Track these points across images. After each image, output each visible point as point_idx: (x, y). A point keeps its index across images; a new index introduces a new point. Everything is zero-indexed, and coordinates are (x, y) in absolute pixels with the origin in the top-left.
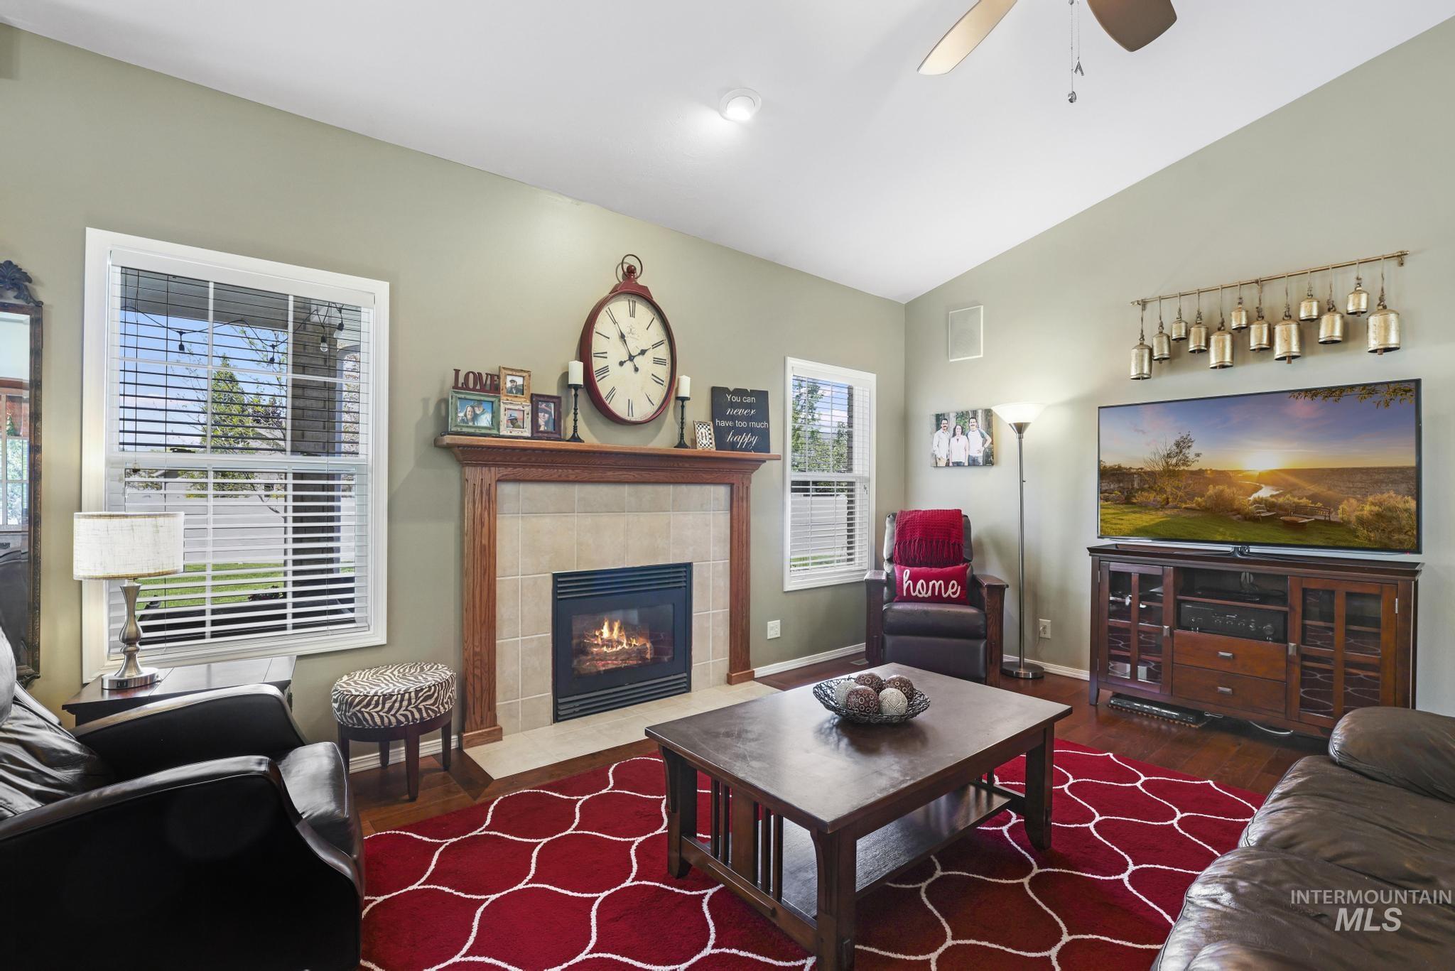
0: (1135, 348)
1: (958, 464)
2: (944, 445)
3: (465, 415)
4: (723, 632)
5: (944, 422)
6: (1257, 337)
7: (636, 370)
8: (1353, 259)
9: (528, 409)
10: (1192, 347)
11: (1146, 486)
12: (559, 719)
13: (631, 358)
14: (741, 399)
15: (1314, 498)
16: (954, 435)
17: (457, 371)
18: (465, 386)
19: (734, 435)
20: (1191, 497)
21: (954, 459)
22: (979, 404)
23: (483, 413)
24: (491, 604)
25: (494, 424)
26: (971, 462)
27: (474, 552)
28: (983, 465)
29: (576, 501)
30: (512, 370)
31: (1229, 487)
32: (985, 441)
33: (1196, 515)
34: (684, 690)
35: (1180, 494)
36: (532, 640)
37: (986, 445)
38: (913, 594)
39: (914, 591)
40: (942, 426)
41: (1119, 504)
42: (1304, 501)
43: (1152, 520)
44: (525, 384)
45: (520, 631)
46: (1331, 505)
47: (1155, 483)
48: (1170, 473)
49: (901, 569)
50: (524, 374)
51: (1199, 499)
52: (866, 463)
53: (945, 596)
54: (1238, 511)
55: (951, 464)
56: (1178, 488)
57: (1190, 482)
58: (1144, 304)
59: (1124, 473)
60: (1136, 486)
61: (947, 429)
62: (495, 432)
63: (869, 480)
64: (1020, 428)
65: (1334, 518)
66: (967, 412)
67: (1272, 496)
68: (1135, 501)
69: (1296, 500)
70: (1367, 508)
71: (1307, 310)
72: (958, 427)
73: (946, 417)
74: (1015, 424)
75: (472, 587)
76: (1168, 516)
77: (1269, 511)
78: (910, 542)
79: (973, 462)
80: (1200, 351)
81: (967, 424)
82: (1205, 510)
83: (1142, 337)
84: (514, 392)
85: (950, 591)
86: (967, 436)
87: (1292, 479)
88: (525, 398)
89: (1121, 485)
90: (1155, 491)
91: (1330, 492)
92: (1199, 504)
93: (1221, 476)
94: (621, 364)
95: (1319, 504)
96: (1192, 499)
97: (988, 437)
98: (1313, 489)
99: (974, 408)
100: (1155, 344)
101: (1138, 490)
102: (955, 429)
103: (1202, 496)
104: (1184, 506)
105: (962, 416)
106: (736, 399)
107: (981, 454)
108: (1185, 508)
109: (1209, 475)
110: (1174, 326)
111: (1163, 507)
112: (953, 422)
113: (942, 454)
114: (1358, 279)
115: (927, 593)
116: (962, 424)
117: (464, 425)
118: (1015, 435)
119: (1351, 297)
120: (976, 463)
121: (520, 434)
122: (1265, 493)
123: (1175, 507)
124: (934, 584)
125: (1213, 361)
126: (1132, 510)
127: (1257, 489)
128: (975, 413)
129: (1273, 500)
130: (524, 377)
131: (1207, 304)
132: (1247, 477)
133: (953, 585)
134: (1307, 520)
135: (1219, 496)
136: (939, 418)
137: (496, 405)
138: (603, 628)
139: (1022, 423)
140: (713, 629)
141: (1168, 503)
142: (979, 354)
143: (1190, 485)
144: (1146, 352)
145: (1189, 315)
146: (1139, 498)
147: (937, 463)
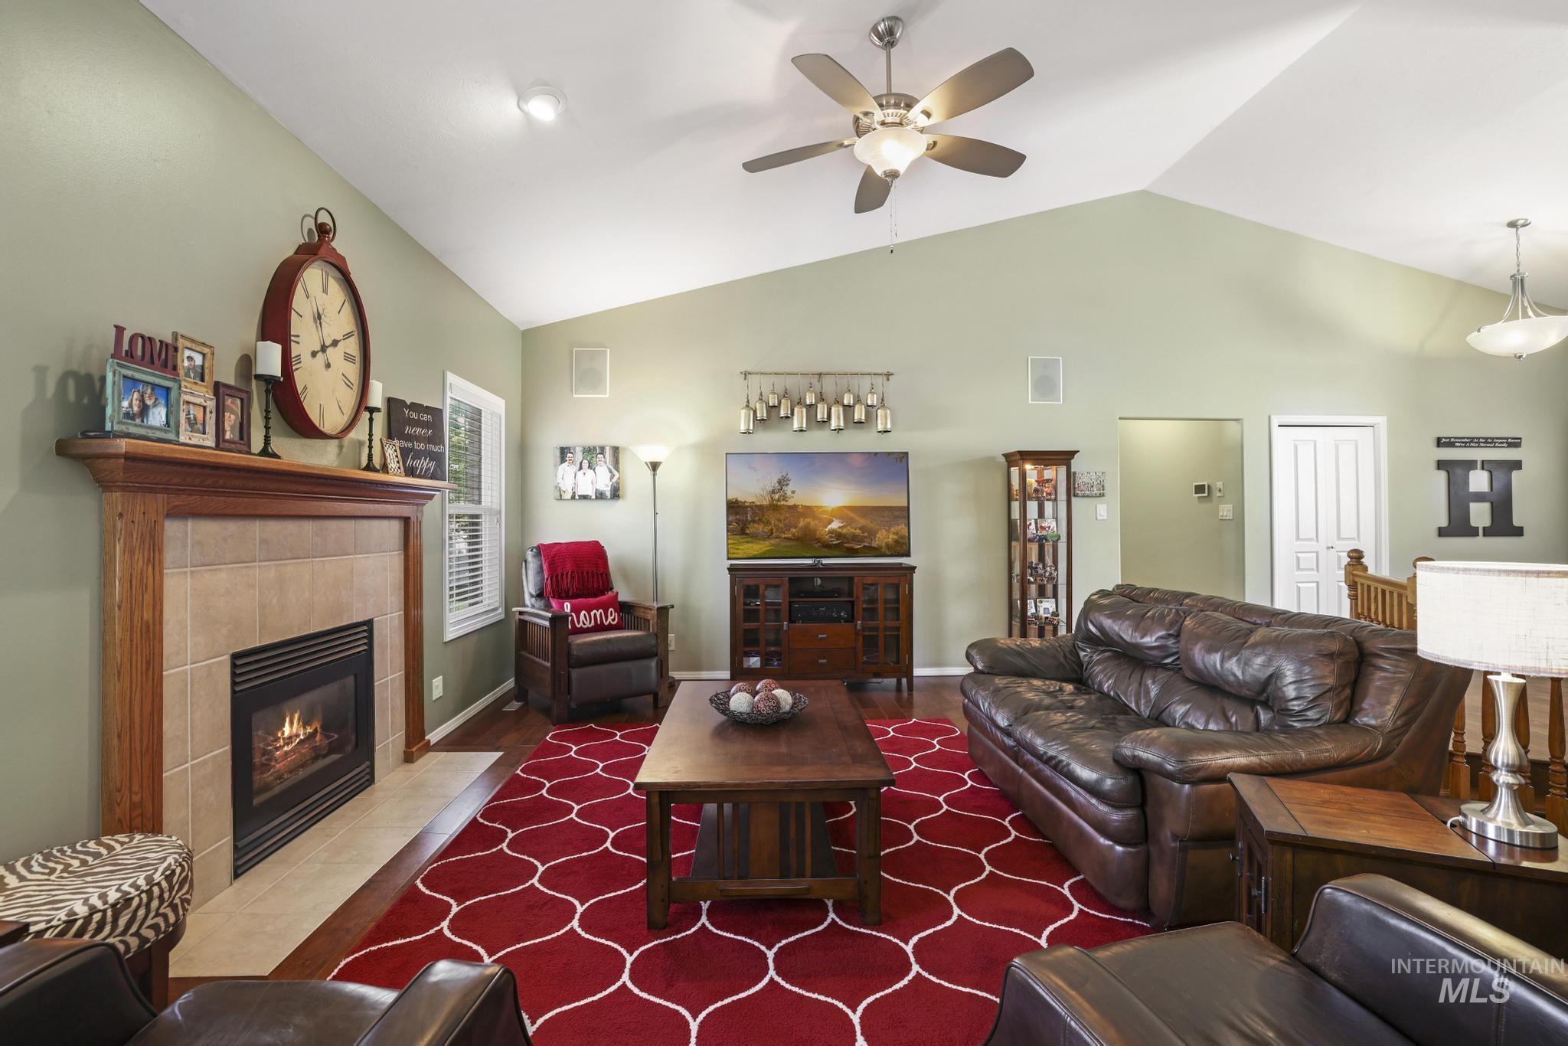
0: (743, 408)
1: (585, 497)
2: (568, 477)
3: (131, 405)
4: (400, 701)
5: (569, 455)
6: (821, 413)
7: (328, 366)
8: (869, 371)
9: (211, 405)
10: (782, 414)
11: (757, 518)
12: (239, 872)
13: (324, 348)
14: (419, 417)
15: (863, 529)
16: (581, 468)
17: (120, 330)
18: (130, 355)
19: (413, 459)
20: (788, 527)
21: (580, 492)
22: (609, 440)
23: (155, 405)
24: (156, 718)
25: (172, 423)
26: (598, 495)
27: (131, 636)
28: (611, 498)
29: (257, 545)
30: (192, 341)
31: (813, 520)
32: (613, 476)
33: (791, 543)
34: (367, 783)
35: (781, 525)
36: (204, 763)
37: (614, 480)
38: (578, 626)
39: (579, 623)
40: (567, 459)
41: (735, 534)
42: (858, 532)
43: (761, 549)
44: (206, 365)
45: (190, 753)
46: (872, 534)
47: (763, 516)
48: (774, 507)
49: (560, 603)
50: (206, 350)
51: (794, 530)
52: (495, 494)
53: (606, 624)
54: (818, 540)
55: (577, 497)
56: (779, 520)
57: (788, 515)
58: (746, 374)
59: (739, 506)
60: (749, 518)
61: (573, 462)
62: (171, 436)
63: (500, 513)
64: (654, 466)
65: (874, 545)
66: (595, 448)
67: (839, 527)
68: (748, 532)
69: (853, 530)
70: (891, 537)
71: (848, 399)
72: (585, 461)
73: (571, 451)
74: (651, 463)
75: (129, 695)
76: (772, 545)
77: (837, 540)
78: (562, 575)
79: (600, 496)
80: (787, 417)
81: (594, 459)
82: (797, 539)
83: (748, 402)
84: (192, 375)
85: (610, 619)
86: (594, 470)
87: (852, 515)
88: (204, 386)
89: (738, 517)
90: (763, 522)
91: (872, 525)
92: (794, 535)
93: (809, 511)
94: (314, 354)
95: (866, 534)
96: (789, 530)
97: (616, 472)
98: (862, 522)
99: (602, 444)
100: (758, 408)
101: (750, 522)
102: (581, 463)
103: (796, 528)
104: (783, 536)
105: (589, 451)
106: (414, 416)
107: (609, 488)
108: (785, 538)
109: (800, 509)
110: (770, 396)
111: (768, 537)
112: (579, 456)
113: (567, 486)
114: (872, 384)
115: (590, 623)
116: (588, 458)
117: (129, 421)
118: (649, 472)
119: (869, 395)
120: (603, 497)
121: (201, 443)
122: (835, 525)
123: (777, 537)
124: (595, 614)
125: (796, 426)
126: (746, 540)
127: (831, 522)
128: (602, 450)
129: (840, 530)
130: (204, 355)
131: (790, 382)
132: (825, 512)
133: (611, 612)
134: (859, 547)
135: (807, 527)
136: (564, 453)
137: (173, 394)
138: (284, 727)
139: (657, 462)
140: (391, 699)
141: (772, 533)
142: (606, 394)
143: (787, 518)
144: (752, 412)
145: (780, 390)
146: (752, 529)
147: (561, 496)
